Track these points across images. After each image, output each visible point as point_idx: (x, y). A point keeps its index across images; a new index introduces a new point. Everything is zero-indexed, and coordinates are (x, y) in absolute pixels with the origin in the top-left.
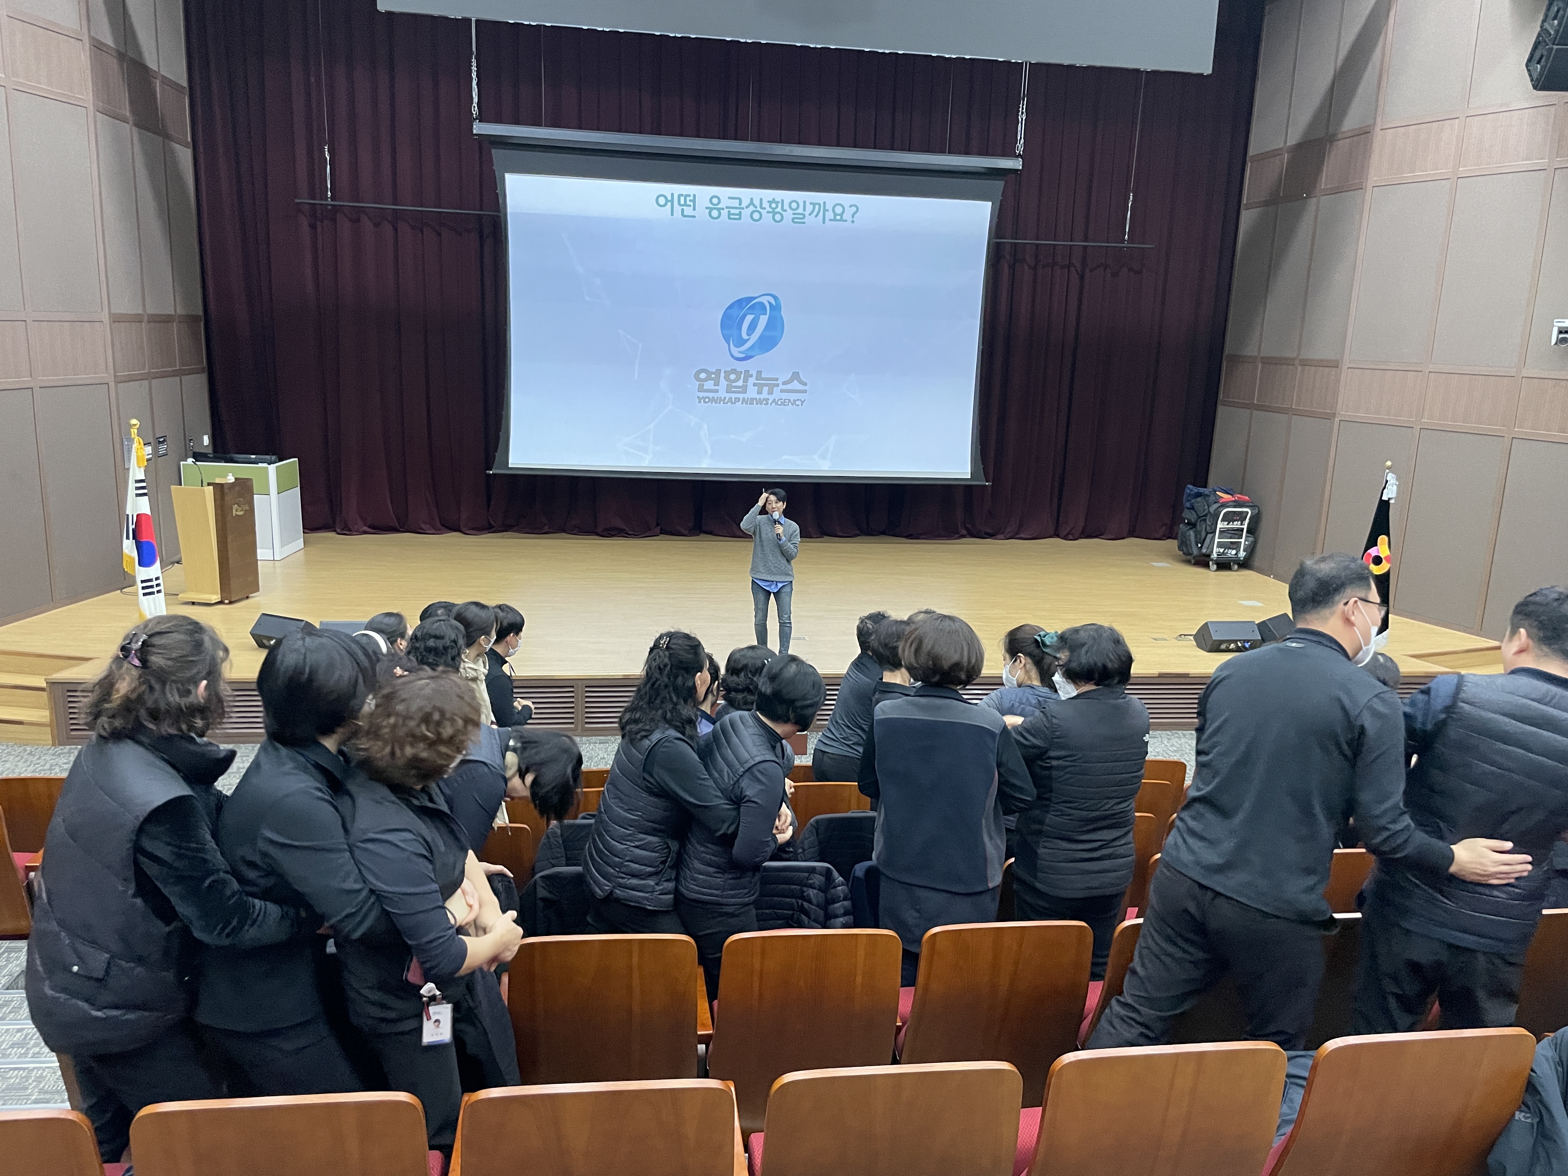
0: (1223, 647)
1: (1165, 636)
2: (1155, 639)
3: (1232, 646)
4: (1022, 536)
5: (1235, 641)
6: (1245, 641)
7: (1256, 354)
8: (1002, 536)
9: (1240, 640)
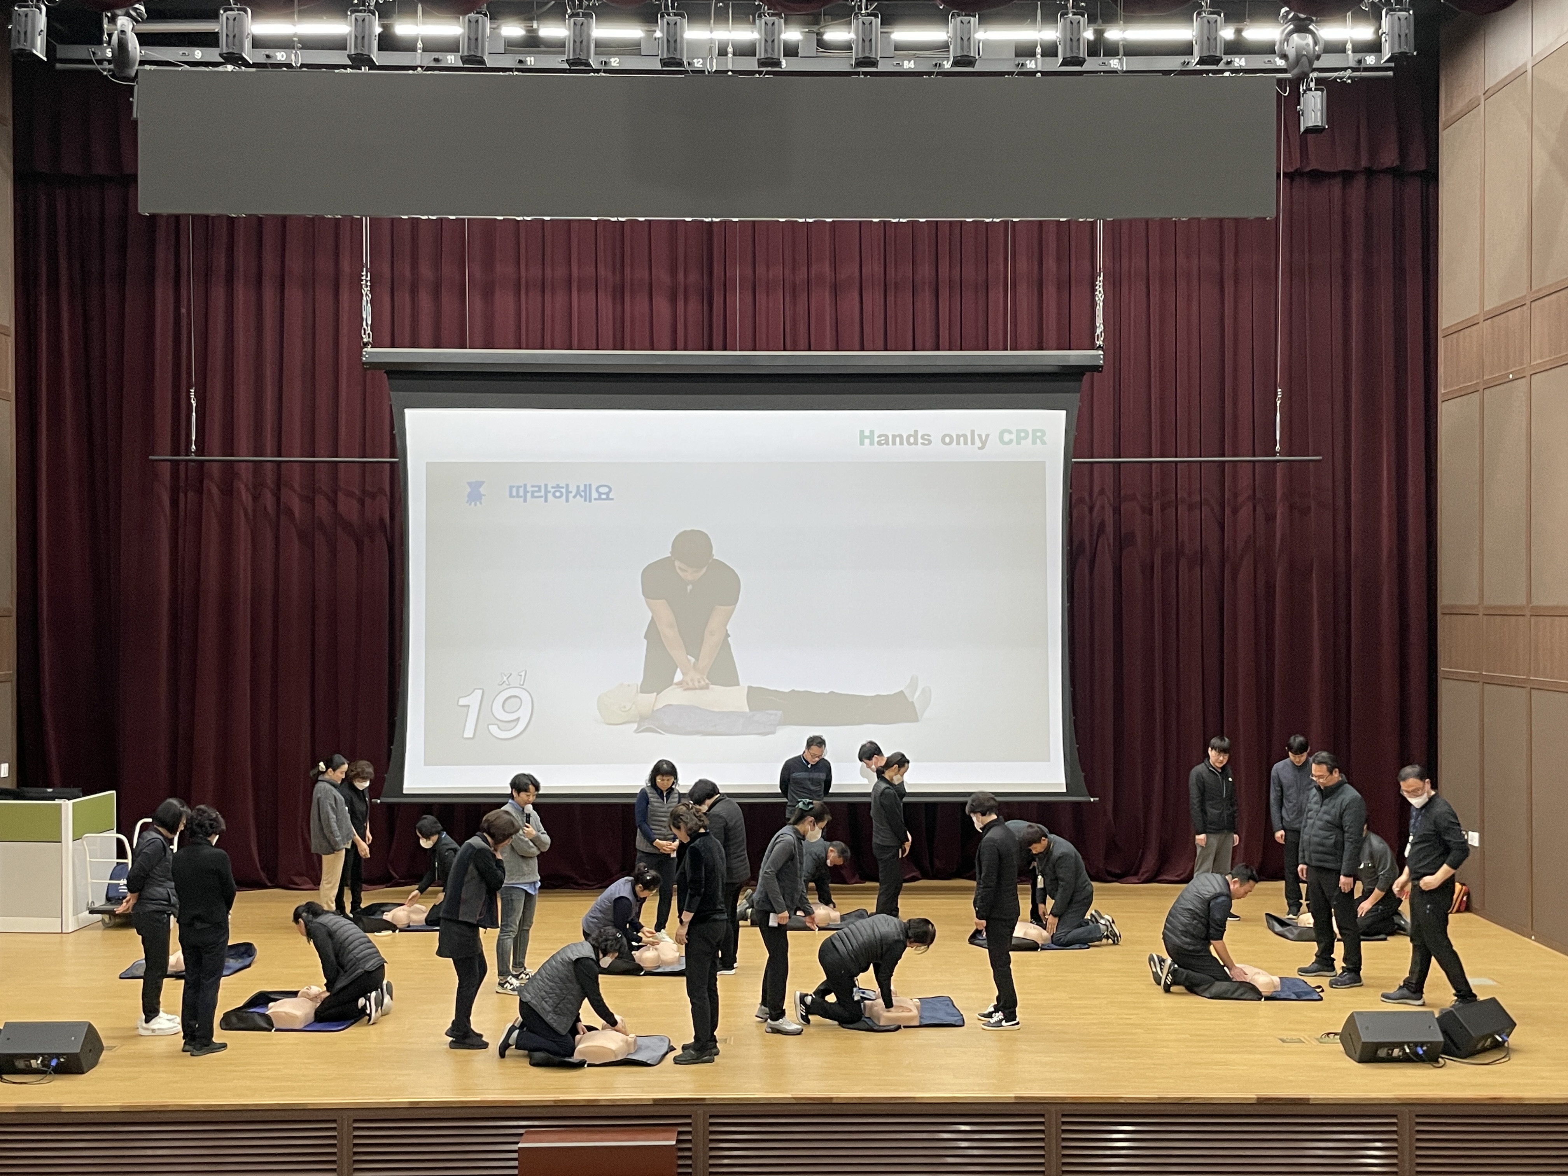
0: (1382, 1053)
1: (1302, 1035)
2: (1283, 1041)
3: (1396, 1052)
4: (1165, 877)
5: (1400, 1045)
6: (1416, 1044)
7: (1476, 602)
8: (1134, 879)
9: (1408, 1044)
